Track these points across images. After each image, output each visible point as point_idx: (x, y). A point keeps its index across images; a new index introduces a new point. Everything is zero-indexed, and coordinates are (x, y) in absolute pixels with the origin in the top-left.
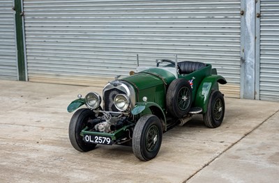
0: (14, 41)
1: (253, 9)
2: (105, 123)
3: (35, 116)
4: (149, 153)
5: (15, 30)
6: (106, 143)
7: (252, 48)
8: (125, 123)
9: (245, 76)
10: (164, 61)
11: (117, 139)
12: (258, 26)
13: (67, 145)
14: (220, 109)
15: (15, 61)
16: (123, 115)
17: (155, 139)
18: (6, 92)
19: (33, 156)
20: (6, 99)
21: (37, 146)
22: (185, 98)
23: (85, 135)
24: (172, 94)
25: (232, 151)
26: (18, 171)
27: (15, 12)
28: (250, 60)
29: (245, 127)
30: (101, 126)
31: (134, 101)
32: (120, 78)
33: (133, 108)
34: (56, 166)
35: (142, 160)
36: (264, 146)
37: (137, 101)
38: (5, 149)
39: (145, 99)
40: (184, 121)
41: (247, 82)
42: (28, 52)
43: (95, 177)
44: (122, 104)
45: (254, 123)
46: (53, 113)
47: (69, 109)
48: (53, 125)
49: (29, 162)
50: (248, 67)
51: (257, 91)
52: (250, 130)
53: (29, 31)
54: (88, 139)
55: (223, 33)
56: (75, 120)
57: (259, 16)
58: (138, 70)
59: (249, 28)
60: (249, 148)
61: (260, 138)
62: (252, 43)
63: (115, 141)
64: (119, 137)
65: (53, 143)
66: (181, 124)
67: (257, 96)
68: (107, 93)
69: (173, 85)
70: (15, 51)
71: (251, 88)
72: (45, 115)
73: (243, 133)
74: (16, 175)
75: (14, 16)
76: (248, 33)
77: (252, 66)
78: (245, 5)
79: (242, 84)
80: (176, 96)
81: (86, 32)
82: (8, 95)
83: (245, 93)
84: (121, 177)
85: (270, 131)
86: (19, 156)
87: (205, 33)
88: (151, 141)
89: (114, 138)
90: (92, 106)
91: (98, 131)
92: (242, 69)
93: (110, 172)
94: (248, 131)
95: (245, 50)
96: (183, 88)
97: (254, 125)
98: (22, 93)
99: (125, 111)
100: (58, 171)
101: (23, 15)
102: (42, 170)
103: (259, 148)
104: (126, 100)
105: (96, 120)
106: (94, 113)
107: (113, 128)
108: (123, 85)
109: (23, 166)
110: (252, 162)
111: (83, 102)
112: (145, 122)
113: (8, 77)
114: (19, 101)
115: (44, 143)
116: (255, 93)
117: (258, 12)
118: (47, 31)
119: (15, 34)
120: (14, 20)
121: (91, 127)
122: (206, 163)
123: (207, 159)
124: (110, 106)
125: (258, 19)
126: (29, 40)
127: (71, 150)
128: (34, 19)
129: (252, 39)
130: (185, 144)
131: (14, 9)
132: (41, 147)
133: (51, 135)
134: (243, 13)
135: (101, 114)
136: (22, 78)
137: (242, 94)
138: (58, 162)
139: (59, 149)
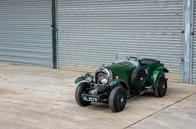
0: (51, 45)
1: (189, 29)
2: (95, 90)
3: (59, 88)
4: (118, 108)
5: (52, 39)
6: (95, 101)
7: (188, 53)
8: (106, 90)
9: (184, 69)
10: (131, 57)
11: (101, 99)
12: (192, 40)
13: (74, 103)
14: (164, 87)
15: (51, 57)
16: (105, 86)
17: (122, 100)
18: (45, 74)
19: (56, 107)
20: (44, 78)
21: (58, 103)
22: (142, 79)
23: (83, 96)
24: (134, 76)
25: (166, 110)
26: (46, 114)
27: (52, 28)
28: (187, 60)
29: (178, 98)
30: (93, 92)
31: (111, 78)
32: (105, 66)
33: (110, 82)
34: (67, 113)
35: (114, 112)
36: (186, 108)
37: (113, 78)
38: (40, 103)
39: (117, 77)
40: (142, 93)
41: (185, 73)
42: (59, 52)
43: (87, 119)
44: (105, 80)
45: (184, 96)
46: (70, 86)
47: (76, 82)
48: (68, 93)
49: (53, 110)
50: (185, 64)
51: (191, 78)
52: (180, 99)
53: (60, 39)
54: (85, 99)
55: (172, 44)
56: (79, 88)
57: (193, 34)
58: (117, 62)
59: (187, 41)
60: (177, 109)
61: (185, 104)
62: (188, 50)
63: (99, 100)
64: (102, 98)
65: (67, 101)
66: (140, 94)
67: (191, 81)
68: (97, 74)
69: (135, 71)
70: (51, 51)
71: (187, 77)
72: (65, 87)
73: (176, 100)
74: (44, 116)
75: (51, 30)
76: (186, 44)
77: (188, 64)
78: (185, 27)
79: (182, 74)
80: (136, 77)
81: (92, 41)
82: (46, 76)
83: (183, 79)
84: (101, 119)
85: (192, 100)
86: (47, 107)
87: (161, 43)
88: (120, 101)
89: (99, 99)
90: (88, 81)
91: (91, 94)
92: (182, 65)
93: (96, 117)
94: (179, 100)
95: (184, 54)
96: (141, 72)
97: (184, 97)
98: (54, 75)
99: (106, 84)
100: (67, 115)
101: (57, 30)
102: (59, 114)
103: (183, 109)
104: (106, 78)
105: (90, 89)
106: (90, 85)
107: (99, 93)
108: (106, 70)
109: (49, 112)
110: (176, 115)
111: (83, 78)
112: (116, 90)
113: (47, 66)
114: (51, 80)
115: (62, 101)
116: (189, 80)
117: (192, 31)
118: (70, 40)
119: (52, 41)
120: (51, 32)
121: (87, 92)
122: (150, 114)
123: (151, 113)
124: (98, 81)
125: (192, 36)
126: (59, 45)
127: (76, 105)
128: (63, 32)
129: (188, 47)
130: (141, 105)
131: (52, 26)
132: (60, 103)
133: (66, 98)
134: (183, 32)
135: (93, 86)
136: (55, 67)
137: (182, 80)
138: (68, 111)
139: (70, 105)
